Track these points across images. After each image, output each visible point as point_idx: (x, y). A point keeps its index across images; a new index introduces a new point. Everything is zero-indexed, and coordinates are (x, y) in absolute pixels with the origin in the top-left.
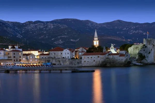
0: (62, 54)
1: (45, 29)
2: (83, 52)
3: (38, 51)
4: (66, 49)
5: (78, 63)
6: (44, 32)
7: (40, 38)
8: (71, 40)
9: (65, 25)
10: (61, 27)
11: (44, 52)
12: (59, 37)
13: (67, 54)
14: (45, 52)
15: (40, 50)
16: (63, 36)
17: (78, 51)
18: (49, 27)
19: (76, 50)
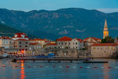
0: (70, 44)
1: (50, 18)
2: (92, 42)
3: (44, 41)
4: (75, 39)
5: (87, 54)
6: (49, 22)
7: (44, 28)
8: (77, 31)
9: (71, 15)
10: (66, 17)
11: (50, 41)
12: (64, 27)
13: (75, 44)
14: (52, 42)
15: (46, 40)
16: (68, 27)
17: (87, 41)
18: (54, 16)
19: (84, 40)
